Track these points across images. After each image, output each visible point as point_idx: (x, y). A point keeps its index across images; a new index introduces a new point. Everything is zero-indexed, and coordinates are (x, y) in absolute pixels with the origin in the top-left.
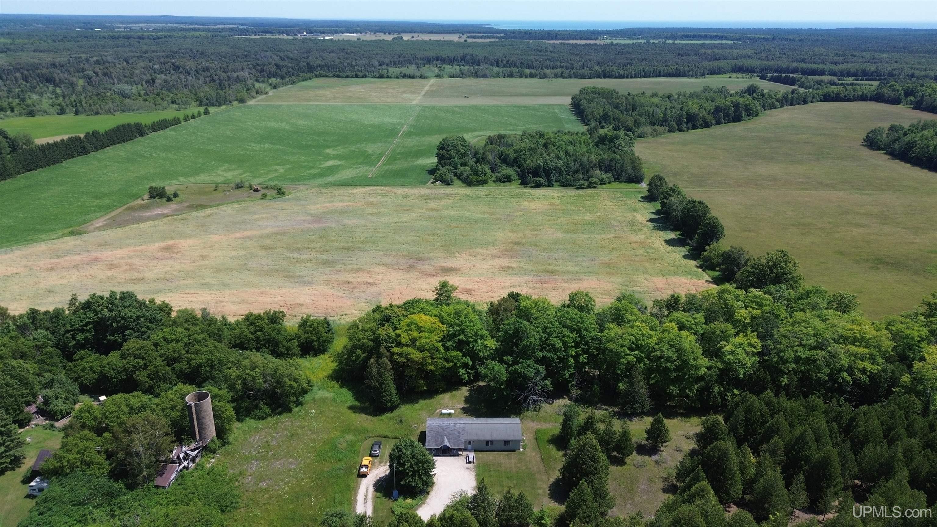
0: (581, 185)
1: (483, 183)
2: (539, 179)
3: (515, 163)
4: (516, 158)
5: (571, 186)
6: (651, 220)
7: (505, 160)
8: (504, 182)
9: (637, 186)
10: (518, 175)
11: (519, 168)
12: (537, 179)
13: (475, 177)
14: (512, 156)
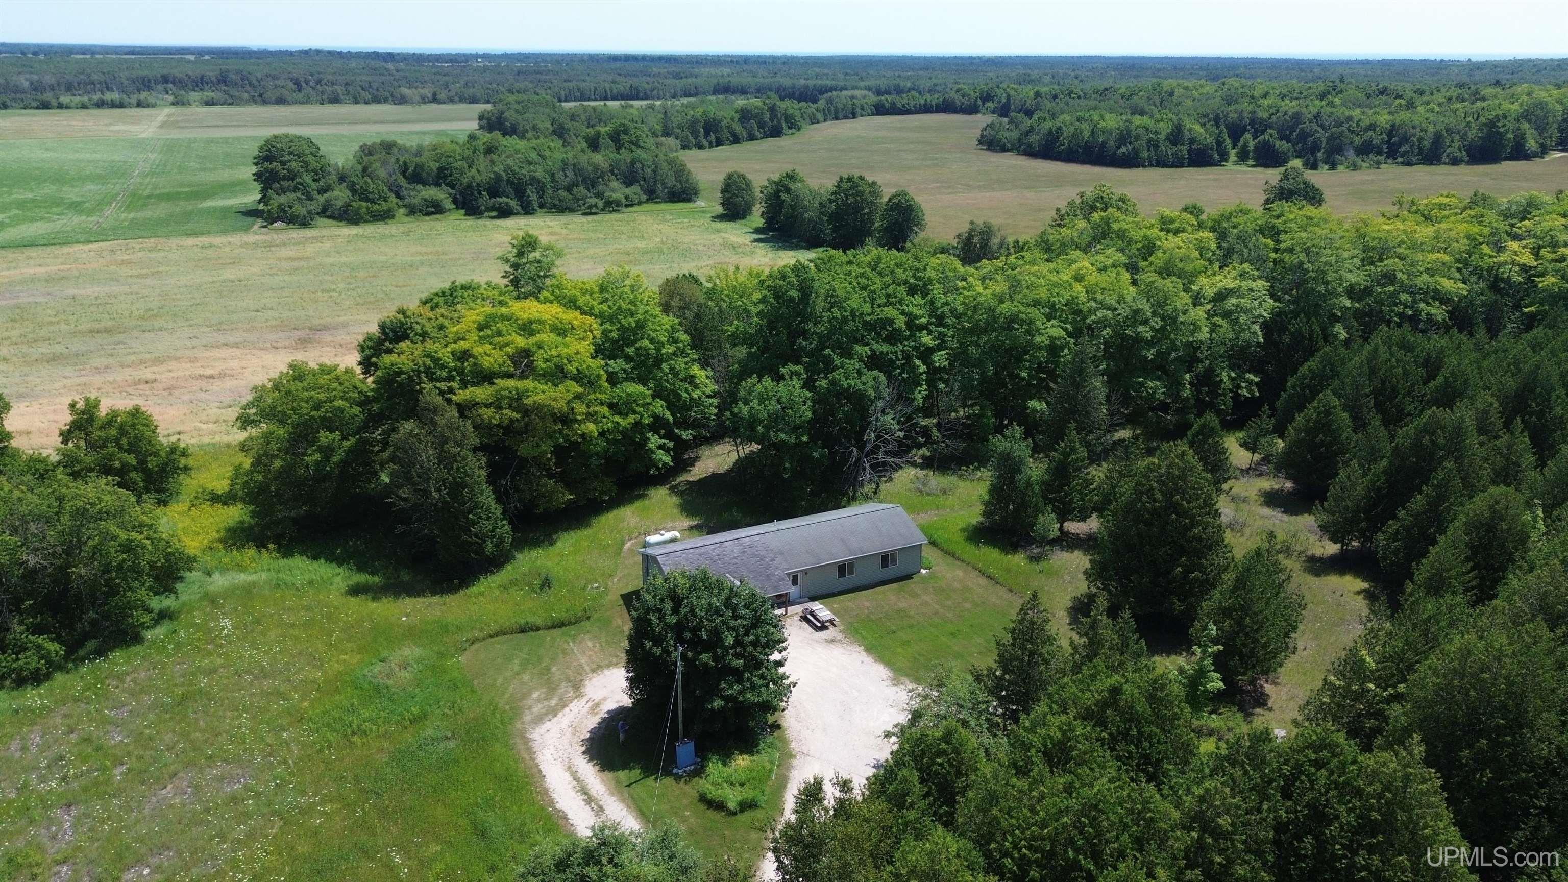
0: (590, 207)
1: (385, 216)
2: (504, 199)
3: (442, 177)
4: (441, 169)
5: (571, 210)
6: (756, 241)
7: (416, 177)
8: (428, 214)
9: (691, 205)
10: (455, 201)
11: (453, 188)
12: (501, 200)
13: (364, 204)
14: (434, 166)
